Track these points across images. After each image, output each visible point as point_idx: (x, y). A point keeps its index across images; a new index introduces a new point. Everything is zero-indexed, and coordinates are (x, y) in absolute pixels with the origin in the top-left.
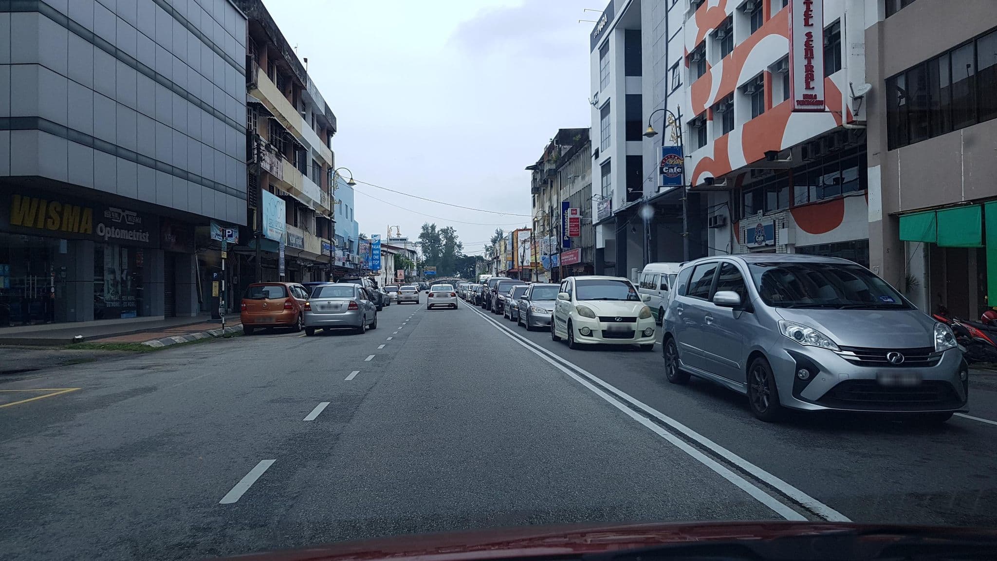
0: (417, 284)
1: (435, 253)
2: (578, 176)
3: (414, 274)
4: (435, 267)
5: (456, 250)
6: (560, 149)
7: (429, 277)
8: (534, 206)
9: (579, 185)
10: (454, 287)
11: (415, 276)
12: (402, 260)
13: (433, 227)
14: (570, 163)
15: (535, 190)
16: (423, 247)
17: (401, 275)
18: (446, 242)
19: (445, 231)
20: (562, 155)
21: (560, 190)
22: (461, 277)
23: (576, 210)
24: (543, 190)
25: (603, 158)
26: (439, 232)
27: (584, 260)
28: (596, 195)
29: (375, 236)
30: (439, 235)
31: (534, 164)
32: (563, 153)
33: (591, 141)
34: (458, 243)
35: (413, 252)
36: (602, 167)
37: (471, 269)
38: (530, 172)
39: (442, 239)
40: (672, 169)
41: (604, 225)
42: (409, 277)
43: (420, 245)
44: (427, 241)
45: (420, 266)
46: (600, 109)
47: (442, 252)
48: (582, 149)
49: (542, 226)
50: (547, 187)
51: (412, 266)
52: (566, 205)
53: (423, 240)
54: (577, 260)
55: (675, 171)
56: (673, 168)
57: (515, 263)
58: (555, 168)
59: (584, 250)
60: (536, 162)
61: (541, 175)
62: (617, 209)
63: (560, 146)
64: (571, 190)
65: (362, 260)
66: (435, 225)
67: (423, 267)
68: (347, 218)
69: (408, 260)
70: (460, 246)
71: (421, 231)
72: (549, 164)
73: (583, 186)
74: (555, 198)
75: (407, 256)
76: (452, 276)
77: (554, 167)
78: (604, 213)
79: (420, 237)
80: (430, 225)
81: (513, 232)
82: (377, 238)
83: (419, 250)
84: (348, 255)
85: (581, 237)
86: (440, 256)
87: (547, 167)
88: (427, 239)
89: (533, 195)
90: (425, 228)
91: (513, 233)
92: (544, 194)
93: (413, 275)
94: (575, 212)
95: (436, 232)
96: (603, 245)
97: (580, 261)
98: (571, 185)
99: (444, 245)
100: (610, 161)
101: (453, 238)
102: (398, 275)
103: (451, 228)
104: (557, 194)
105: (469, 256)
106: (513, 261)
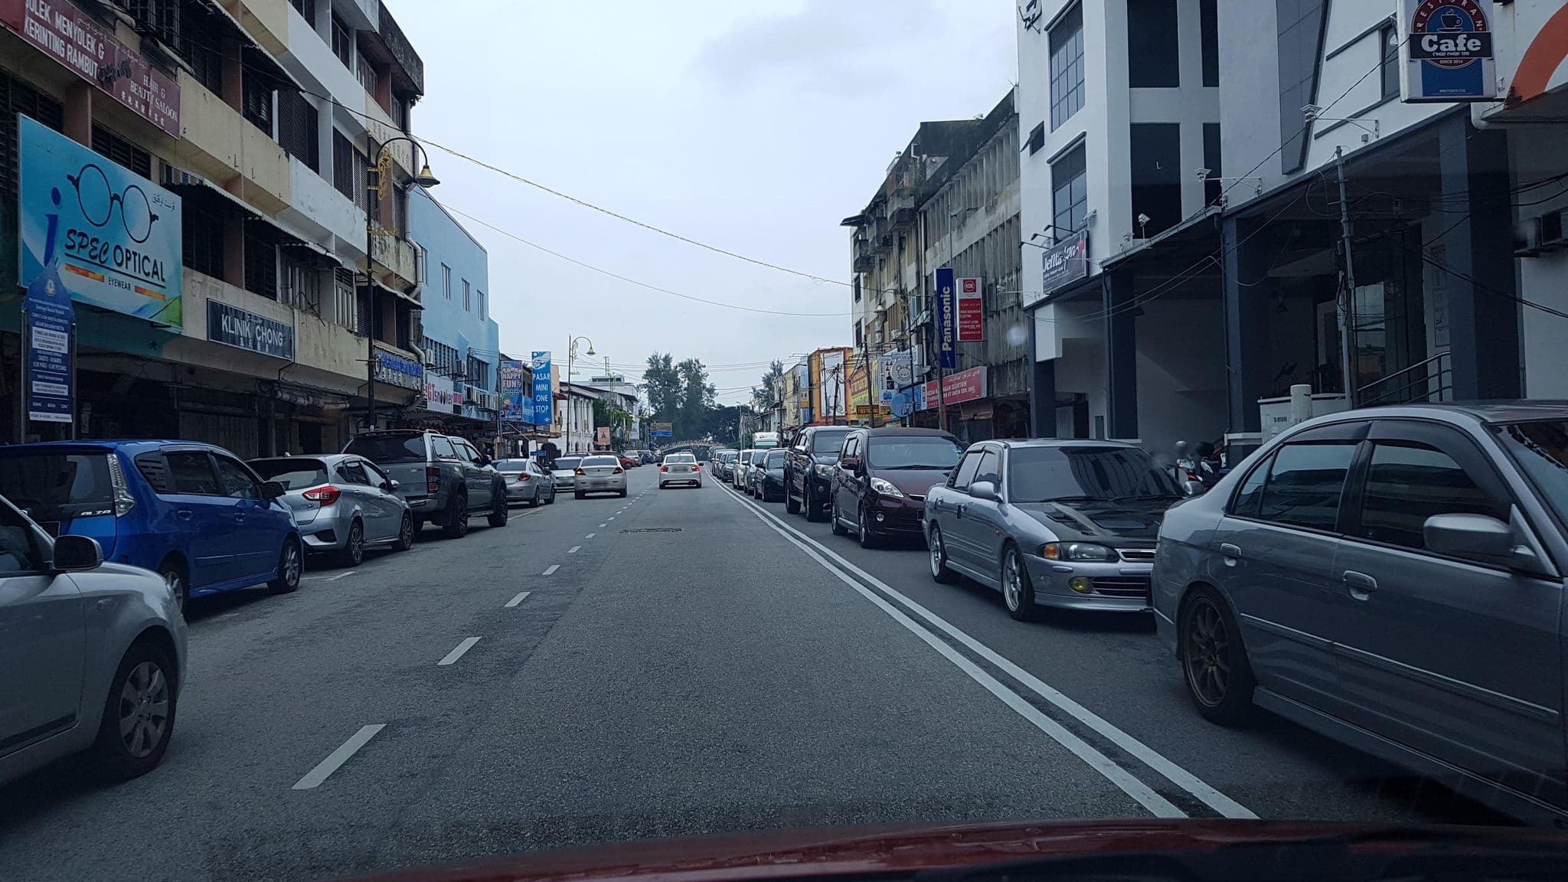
0: (635, 454)
1: (670, 403)
2: (977, 209)
3: (635, 435)
4: (670, 425)
5: (706, 395)
6: (924, 165)
7: (661, 442)
8: (858, 297)
9: (980, 226)
10: (696, 459)
11: (635, 440)
12: (609, 410)
13: (667, 360)
14: (952, 186)
15: (863, 263)
16: (650, 393)
17: (604, 436)
18: (688, 384)
19: (687, 366)
20: (928, 177)
21: (926, 249)
22: (714, 440)
23: (974, 281)
24: (881, 260)
25: (1056, 142)
26: (676, 367)
27: (995, 392)
28: (1035, 235)
29: (540, 354)
30: (676, 373)
31: (858, 213)
32: (929, 173)
33: (1018, 114)
34: (708, 386)
35: (631, 399)
36: (1053, 167)
37: (731, 428)
38: (849, 230)
39: (682, 380)
40: (1451, 42)
41: (1058, 304)
42: (623, 441)
43: (645, 390)
44: (657, 383)
45: (646, 422)
46: (1046, 29)
47: (682, 401)
48: (990, 142)
49: (878, 332)
50: (889, 254)
51: (629, 422)
52: (945, 277)
53: (649, 382)
54: (979, 392)
55: (1461, 48)
56: (1454, 38)
57: (816, 412)
58: (913, 206)
59: (996, 372)
60: (861, 210)
61: (878, 228)
62: (1108, 256)
63: (925, 156)
64: (955, 245)
65: (507, 402)
66: (670, 356)
67: (649, 424)
68: (467, 308)
69: (621, 410)
70: (711, 391)
71: (648, 367)
72: (900, 199)
73: (989, 229)
74: (910, 271)
75: (619, 403)
76: (699, 438)
77: (910, 204)
78: (1067, 273)
79: (645, 377)
80: (663, 356)
81: (811, 356)
82: (544, 359)
83: (643, 397)
84: (469, 389)
85: (986, 342)
86: (678, 406)
87: (894, 206)
88: (658, 380)
89: (857, 274)
90: (653, 361)
91: (810, 358)
92: (881, 269)
93: (631, 438)
94: (971, 286)
95: (672, 368)
96: (1057, 353)
97: (984, 395)
98: (955, 233)
99: (685, 389)
100: (1084, 143)
101: (700, 378)
102: (599, 436)
103: (697, 361)
104: (918, 259)
105: (726, 406)
106: (811, 408)
